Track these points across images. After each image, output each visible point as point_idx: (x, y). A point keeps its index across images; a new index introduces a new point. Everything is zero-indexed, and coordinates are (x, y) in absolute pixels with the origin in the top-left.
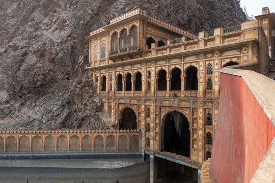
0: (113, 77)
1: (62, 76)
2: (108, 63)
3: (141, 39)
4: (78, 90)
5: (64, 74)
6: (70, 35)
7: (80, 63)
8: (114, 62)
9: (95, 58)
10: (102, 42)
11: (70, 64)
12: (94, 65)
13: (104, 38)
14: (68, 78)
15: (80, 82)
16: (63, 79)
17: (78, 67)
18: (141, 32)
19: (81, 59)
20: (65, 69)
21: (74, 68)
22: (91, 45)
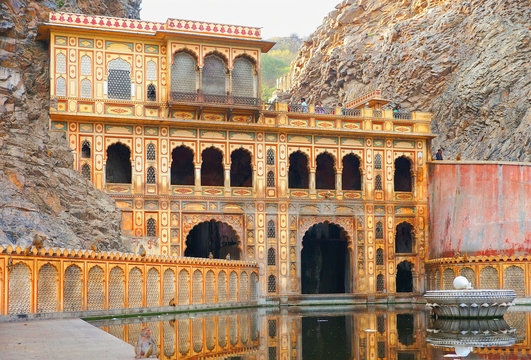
2: (144, 114)
9: (78, 89)
10: (114, 56)
12: (78, 110)
22: (56, 48)
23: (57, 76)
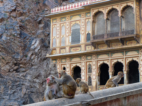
0: (94, 67)
1: (8, 67)
2: (85, 49)
3: (138, 23)
4: (38, 86)
5: (11, 64)
6: (15, 10)
7: (35, 48)
8: (95, 48)
9: (60, 42)
10: (74, 23)
11: (20, 50)
12: (60, 53)
13: (77, 18)
14: (17, 71)
15: (39, 76)
16: (9, 71)
17: (32, 55)
18: (138, 14)
19: (36, 44)
20: (13, 57)
21: (26, 56)
22: (53, 25)
23: (53, 38)
